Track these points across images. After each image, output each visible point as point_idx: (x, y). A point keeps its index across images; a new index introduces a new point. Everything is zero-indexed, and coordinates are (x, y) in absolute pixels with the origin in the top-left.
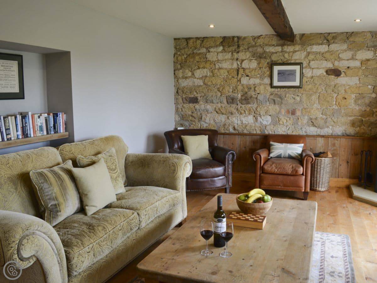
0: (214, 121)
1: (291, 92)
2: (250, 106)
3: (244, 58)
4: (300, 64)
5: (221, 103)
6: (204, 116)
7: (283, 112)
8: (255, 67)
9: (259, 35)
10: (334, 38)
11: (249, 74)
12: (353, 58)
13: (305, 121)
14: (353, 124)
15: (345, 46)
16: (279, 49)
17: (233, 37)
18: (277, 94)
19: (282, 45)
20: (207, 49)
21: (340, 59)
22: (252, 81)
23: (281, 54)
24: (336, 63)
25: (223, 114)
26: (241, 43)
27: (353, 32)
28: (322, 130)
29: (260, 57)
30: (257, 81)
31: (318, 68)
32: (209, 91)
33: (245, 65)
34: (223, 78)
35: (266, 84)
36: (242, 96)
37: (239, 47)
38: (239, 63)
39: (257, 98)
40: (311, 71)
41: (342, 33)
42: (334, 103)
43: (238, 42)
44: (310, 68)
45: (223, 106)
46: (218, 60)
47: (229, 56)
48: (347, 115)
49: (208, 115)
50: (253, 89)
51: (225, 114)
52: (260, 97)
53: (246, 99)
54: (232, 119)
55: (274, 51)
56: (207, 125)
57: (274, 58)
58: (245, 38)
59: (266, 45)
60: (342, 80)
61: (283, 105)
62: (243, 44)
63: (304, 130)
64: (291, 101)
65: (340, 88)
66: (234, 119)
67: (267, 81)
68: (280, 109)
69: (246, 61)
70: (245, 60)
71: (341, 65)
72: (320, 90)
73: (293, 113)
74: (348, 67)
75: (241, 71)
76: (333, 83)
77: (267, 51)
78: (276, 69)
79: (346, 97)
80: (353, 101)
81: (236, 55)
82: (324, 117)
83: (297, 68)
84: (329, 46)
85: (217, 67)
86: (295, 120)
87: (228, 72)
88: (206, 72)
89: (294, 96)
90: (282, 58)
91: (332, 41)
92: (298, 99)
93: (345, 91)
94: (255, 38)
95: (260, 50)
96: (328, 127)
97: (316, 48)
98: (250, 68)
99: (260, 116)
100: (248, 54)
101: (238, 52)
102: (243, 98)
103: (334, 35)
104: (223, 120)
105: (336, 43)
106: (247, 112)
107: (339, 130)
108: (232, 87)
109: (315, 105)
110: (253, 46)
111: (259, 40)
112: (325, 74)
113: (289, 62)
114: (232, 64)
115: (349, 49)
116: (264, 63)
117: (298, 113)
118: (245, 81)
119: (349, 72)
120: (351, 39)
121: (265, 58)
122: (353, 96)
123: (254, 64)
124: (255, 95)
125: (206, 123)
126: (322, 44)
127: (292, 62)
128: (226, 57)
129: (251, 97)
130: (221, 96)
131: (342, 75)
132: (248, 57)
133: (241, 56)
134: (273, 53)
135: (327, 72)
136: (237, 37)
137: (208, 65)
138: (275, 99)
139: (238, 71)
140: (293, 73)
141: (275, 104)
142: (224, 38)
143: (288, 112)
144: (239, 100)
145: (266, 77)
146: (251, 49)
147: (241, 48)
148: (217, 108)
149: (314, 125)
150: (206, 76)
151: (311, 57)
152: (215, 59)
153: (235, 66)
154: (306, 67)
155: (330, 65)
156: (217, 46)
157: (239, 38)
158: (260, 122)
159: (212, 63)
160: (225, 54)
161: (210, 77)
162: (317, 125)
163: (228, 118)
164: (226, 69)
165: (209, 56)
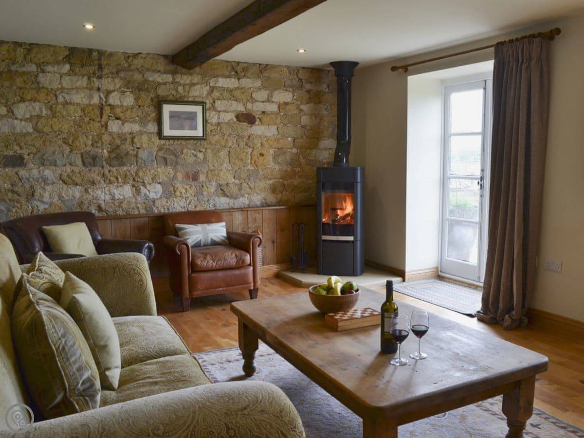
0: (60, 197)
1: (190, 146)
2: (125, 168)
3: (112, 88)
4: (202, 104)
5: (71, 164)
6: (38, 191)
7: (180, 176)
8: (132, 104)
9: (136, 52)
10: (245, 70)
11: (121, 115)
12: (268, 100)
13: (213, 190)
14: (274, 189)
15: (259, 83)
16: (169, 78)
17: (90, 51)
18: (169, 149)
19: (174, 73)
20: (38, 65)
21: (254, 101)
22: (128, 128)
23: (172, 86)
24: (249, 106)
25: (76, 184)
26: (104, 62)
27: (267, 65)
28: (236, 201)
29: (139, 88)
30: (136, 128)
31: (225, 111)
32: (47, 144)
33: (114, 99)
34: (74, 121)
35: (151, 133)
36: (109, 152)
37: (100, 67)
38: (102, 96)
39: (136, 156)
40: (217, 116)
41: (255, 64)
42: (249, 161)
43: (99, 59)
44: (216, 110)
45: (76, 170)
46: (62, 88)
47: (83, 82)
48: (266, 178)
49: (48, 188)
50: (129, 140)
51: (81, 185)
52: (143, 154)
53: (118, 157)
54: (95, 193)
55: (161, 81)
56: (47, 206)
57: (162, 92)
58: (111, 55)
59: (148, 70)
60: (257, 130)
61: (179, 167)
62: (108, 65)
63: (212, 202)
64: (191, 160)
65: (255, 141)
66: (99, 192)
67: (152, 127)
68: (175, 173)
69: (116, 93)
70: (114, 91)
71: (255, 109)
72: (230, 143)
73: (195, 178)
74: (263, 112)
75: (107, 110)
76: (246, 134)
77: (151, 79)
78: (167, 109)
79: (264, 152)
80: (271, 158)
81: (96, 83)
82: (237, 181)
83: (198, 109)
84: (239, 80)
85: (61, 99)
86: (198, 188)
87: (83, 110)
88: (37, 108)
89: (195, 153)
90: (174, 92)
91: (243, 74)
92: (201, 156)
93: (262, 145)
94: (128, 57)
95: (138, 77)
96: (243, 196)
97: (222, 82)
98: (122, 106)
99: (144, 185)
100: (118, 83)
101: (100, 77)
102: (113, 155)
103: (245, 65)
104: (78, 195)
105: (248, 78)
106: (120, 179)
107: (257, 199)
108: (91, 137)
109: (225, 165)
110: (126, 70)
111: (136, 61)
112: (235, 120)
113: (186, 99)
114: (91, 97)
115: (264, 87)
116: (146, 99)
117: (202, 178)
118: (114, 127)
119: (266, 119)
120: (266, 74)
121: (147, 90)
122: (272, 151)
123: (129, 100)
124: (133, 150)
125: (43, 202)
126: (229, 77)
127: (190, 99)
128: (78, 84)
129: (127, 154)
130: (71, 152)
131: (257, 123)
132: (118, 86)
133: (106, 83)
134: (160, 84)
135: (237, 117)
136: (98, 51)
137: (42, 96)
138: (167, 156)
139: (101, 109)
140: (192, 117)
141: (166, 164)
142: (73, 50)
143: (187, 176)
144: (106, 160)
145: (149, 121)
146: (122, 75)
147: (106, 71)
148: (65, 174)
149: (225, 195)
150: (39, 117)
151: (216, 94)
152: (55, 85)
153: (96, 100)
154: (209, 109)
155: (240, 108)
156: (58, 63)
157: (101, 53)
158: (145, 195)
159: (49, 92)
160: (75, 78)
161: (47, 117)
162: (228, 194)
163: (86, 191)
164: (78, 104)
165: (43, 79)
